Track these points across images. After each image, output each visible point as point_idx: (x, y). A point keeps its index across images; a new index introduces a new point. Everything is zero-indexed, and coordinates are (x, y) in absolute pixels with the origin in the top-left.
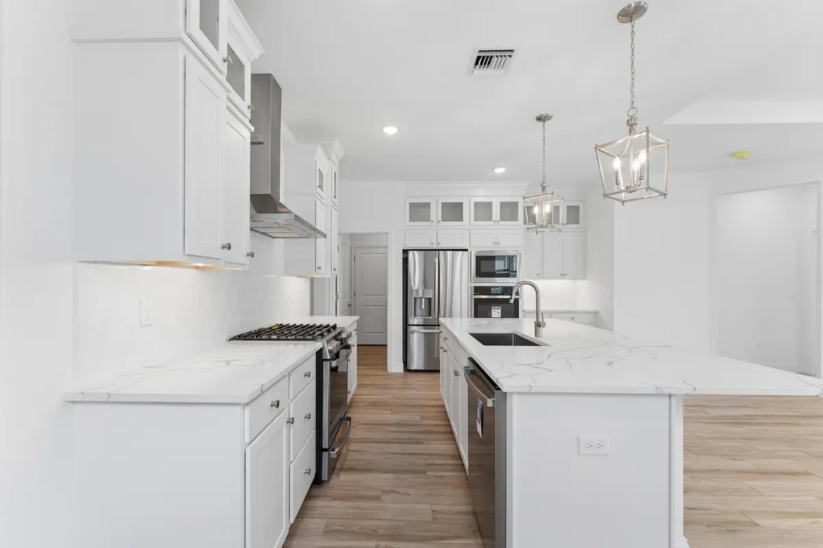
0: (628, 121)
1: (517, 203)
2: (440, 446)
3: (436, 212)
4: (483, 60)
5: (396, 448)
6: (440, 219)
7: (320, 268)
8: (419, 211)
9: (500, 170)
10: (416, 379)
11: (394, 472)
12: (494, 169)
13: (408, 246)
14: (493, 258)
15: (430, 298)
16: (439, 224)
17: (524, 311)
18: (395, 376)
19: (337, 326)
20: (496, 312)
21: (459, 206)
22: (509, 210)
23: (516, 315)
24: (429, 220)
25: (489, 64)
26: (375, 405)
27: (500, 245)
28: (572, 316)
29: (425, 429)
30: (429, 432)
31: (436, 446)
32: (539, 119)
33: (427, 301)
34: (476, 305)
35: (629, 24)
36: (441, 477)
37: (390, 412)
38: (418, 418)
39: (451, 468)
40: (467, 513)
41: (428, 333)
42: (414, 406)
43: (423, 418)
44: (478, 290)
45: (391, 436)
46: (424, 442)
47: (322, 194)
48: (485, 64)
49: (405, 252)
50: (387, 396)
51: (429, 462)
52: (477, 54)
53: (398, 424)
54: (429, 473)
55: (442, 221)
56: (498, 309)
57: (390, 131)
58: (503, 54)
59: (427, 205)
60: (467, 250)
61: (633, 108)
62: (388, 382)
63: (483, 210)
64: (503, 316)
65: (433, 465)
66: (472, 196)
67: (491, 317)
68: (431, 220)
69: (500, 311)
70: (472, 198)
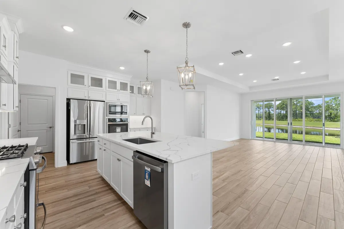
0: (186, 61)
1: (127, 84)
2: (107, 198)
3: (87, 81)
4: (133, 15)
5: (80, 209)
6: (90, 84)
7: (5, 105)
8: (76, 79)
9: (122, 68)
10: (77, 168)
11: (84, 223)
12: (120, 67)
13: (69, 97)
14: (115, 106)
15: (85, 125)
16: (89, 87)
17: (130, 128)
18: (62, 169)
19: (29, 145)
20: (118, 129)
21: (100, 80)
22: (124, 86)
23: (127, 131)
24: (84, 85)
25: (135, 19)
26: (54, 189)
27: (120, 100)
28: (148, 129)
29: (94, 193)
30: (97, 193)
31: (104, 199)
32: (145, 51)
33: (83, 126)
34: (109, 127)
35: (186, 29)
36: (114, 213)
37: (67, 190)
38: (87, 188)
39: (116, 206)
40: (134, 225)
41: (81, 143)
42: (82, 182)
43: (90, 187)
44: (110, 120)
45: (73, 203)
46: (96, 199)
47: (6, 53)
48: (134, 18)
49: (68, 100)
50: (61, 181)
51: (103, 209)
52: (131, 11)
53: (75, 195)
54: (106, 215)
55: (91, 86)
56: (119, 128)
57: (68, 29)
58: (142, 17)
59: (83, 77)
60: (104, 101)
61: (187, 58)
62: (57, 173)
63: (112, 84)
64: (122, 131)
65: (107, 209)
66: (107, 77)
67: (116, 132)
68: (85, 85)
69: (120, 129)
70: (107, 78)
